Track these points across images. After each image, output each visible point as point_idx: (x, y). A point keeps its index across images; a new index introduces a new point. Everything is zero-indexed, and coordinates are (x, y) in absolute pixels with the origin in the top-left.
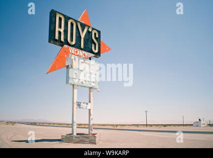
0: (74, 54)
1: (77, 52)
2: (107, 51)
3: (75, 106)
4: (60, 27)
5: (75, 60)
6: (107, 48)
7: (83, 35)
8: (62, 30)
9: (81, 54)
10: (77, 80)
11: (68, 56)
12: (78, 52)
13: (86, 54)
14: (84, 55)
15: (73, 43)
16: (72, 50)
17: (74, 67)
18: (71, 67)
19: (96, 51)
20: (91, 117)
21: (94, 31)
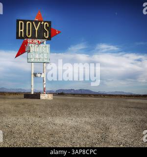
0: (31, 43)
1: (33, 41)
2: (56, 34)
3: (33, 76)
5: (32, 46)
6: (57, 32)
7: (37, 29)
8: (22, 30)
9: (36, 42)
10: (33, 59)
11: (27, 45)
13: (40, 41)
14: (38, 41)
15: (30, 36)
16: (30, 41)
17: (31, 51)
18: (29, 52)
19: (47, 37)
20: (45, 82)
21: (45, 23)
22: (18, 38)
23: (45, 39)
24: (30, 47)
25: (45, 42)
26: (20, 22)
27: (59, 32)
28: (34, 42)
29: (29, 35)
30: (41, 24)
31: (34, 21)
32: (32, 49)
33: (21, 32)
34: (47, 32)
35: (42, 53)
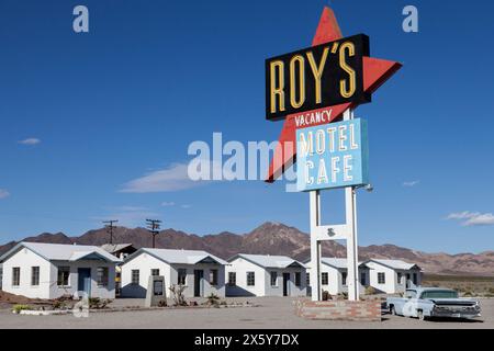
0: (306, 126)
1: (309, 119)
4: (277, 86)
7: (317, 74)
8: (280, 91)
9: (318, 118)
12: (313, 116)
13: (329, 113)
14: (325, 116)
15: (301, 102)
16: (300, 119)
19: (350, 94)
21: (343, 47)
23: (345, 100)
25: (346, 114)
26: (273, 65)
28: (312, 120)
29: (298, 99)
30: (330, 54)
31: (309, 50)
33: (277, 96)
34: (348, 75)
35: (337, 153)
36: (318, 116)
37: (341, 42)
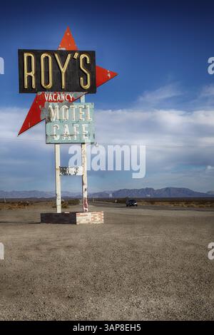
0: (53, 101)
1: (56, 97)
2: (107, 79)
3: (58, 173)
4: (30, 70)
5: (54, 108)
6: (109, 75)
7: (63, 70)
8: (32, 74)
9: (63, 97)
10: (58, 137)
11: (43, 106)
12: (59, 96)
13: (72, 95)
14: (68, 97)
15: (50, 86)
16: (49, 96)
17: (53, 119)
18: (49, 120)
19: (88, 87)
20: (85, 187)
21: (82, 56)
22: (22, 90)
23: (83, 90)
24: (50, 110)
25: (83, 99)
26: (26, 55)
27: (114, 75)
28: (58, 98)
29: (47, 83)
30: (72, 58)
31: (56, 52)
32: (55, 115)
33: (30, 77)
34: (86, 75)
35: (77, 122)
36: (62, 96)
37: (81, 53)
